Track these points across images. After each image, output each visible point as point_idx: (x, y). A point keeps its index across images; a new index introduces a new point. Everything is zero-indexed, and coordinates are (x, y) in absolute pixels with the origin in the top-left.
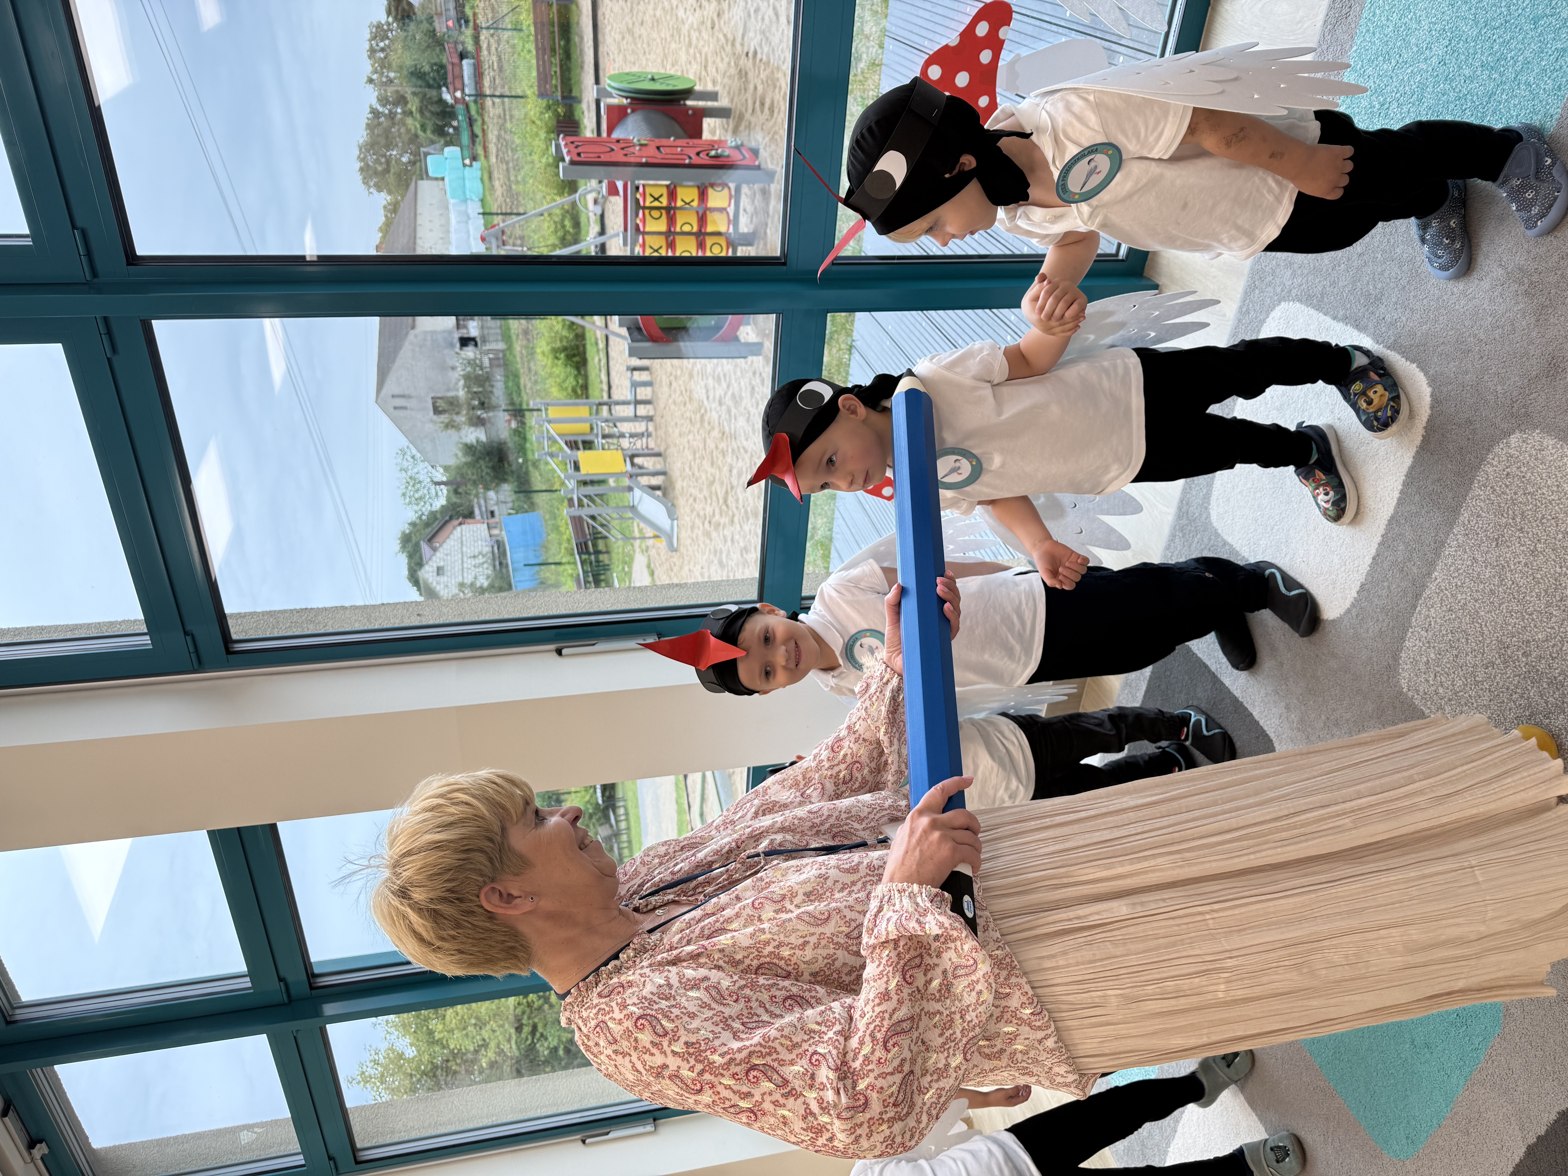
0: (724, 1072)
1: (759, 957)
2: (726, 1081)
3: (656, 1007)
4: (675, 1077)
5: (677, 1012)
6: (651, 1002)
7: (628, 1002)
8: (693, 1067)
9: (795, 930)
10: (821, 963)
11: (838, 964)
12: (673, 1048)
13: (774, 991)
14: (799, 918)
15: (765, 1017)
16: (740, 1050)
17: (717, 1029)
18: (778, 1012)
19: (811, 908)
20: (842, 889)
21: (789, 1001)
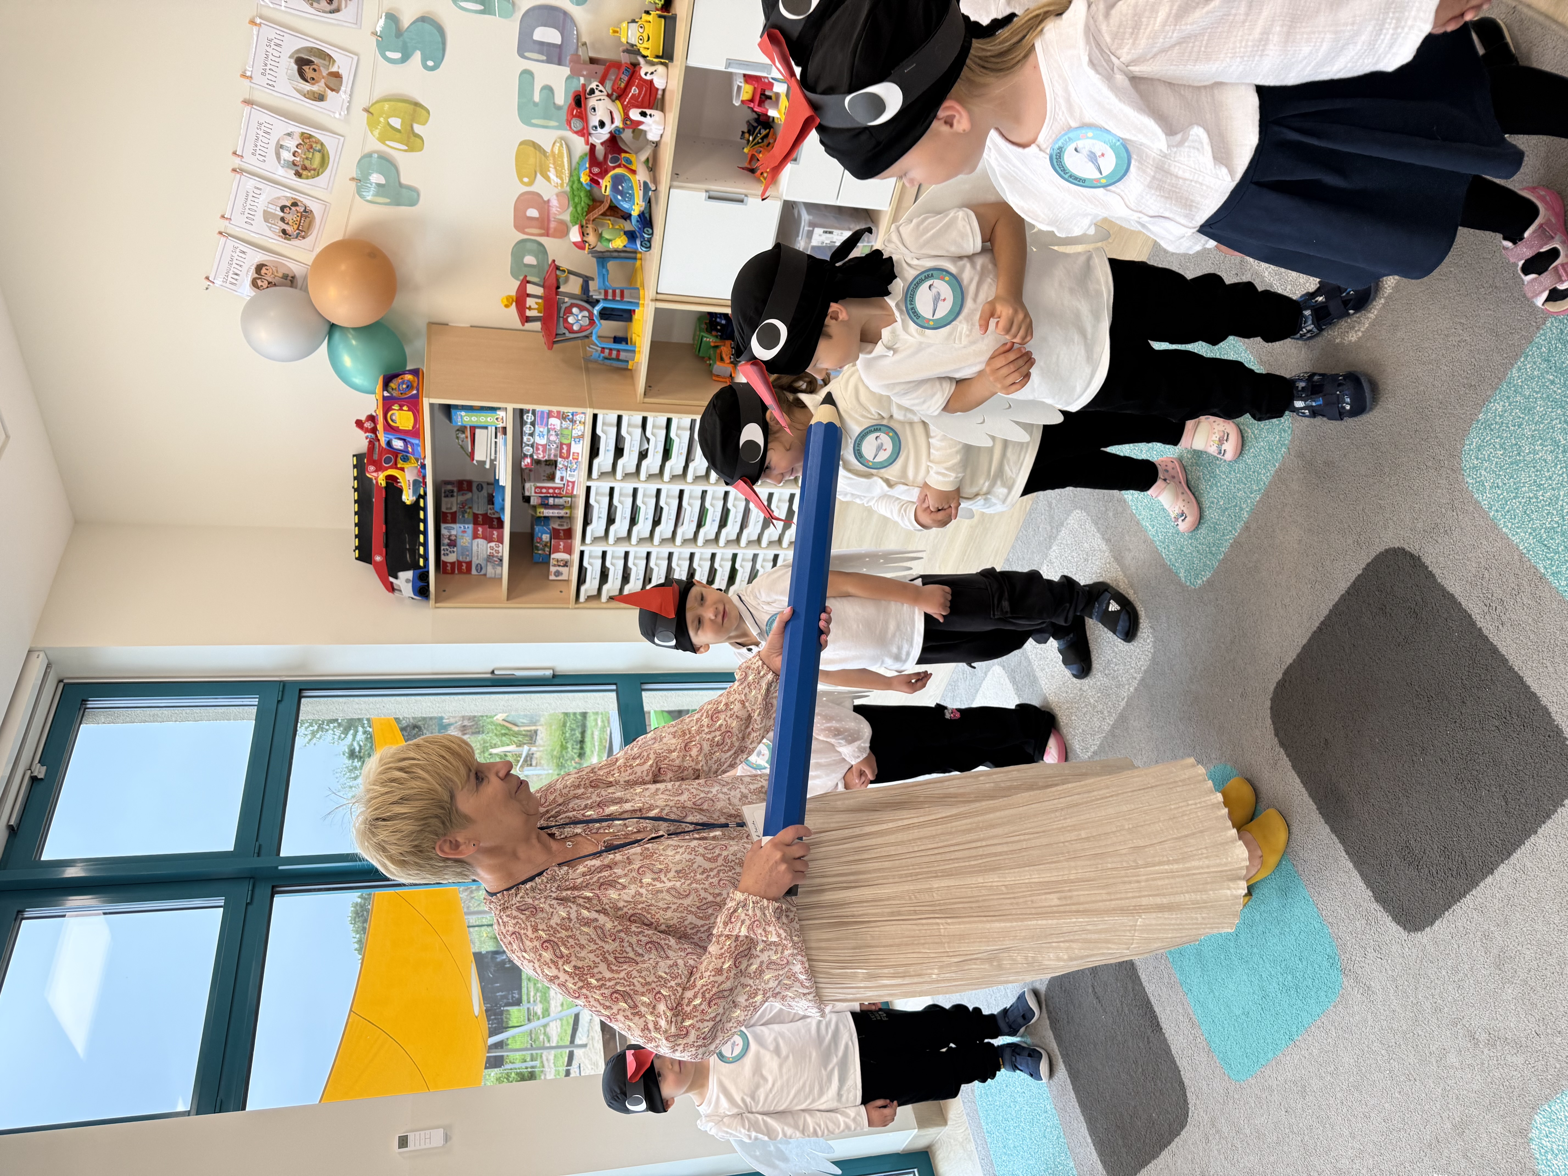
0: (597, 991)
1: (634, 909)
3: (558, 935)
4: (562, 985)
5: (571, 942)
6: (556, 930)
7: (539, 927)
8: (576, 982)
12: (565, 966)
13: (641, 937)
14: (668, 891)
15: (631, 955)
16: (610, 980)
17: (597, 960)
18: (640, 951)
19: (678, 884)
20: (703, 873)
21: (650, 945)
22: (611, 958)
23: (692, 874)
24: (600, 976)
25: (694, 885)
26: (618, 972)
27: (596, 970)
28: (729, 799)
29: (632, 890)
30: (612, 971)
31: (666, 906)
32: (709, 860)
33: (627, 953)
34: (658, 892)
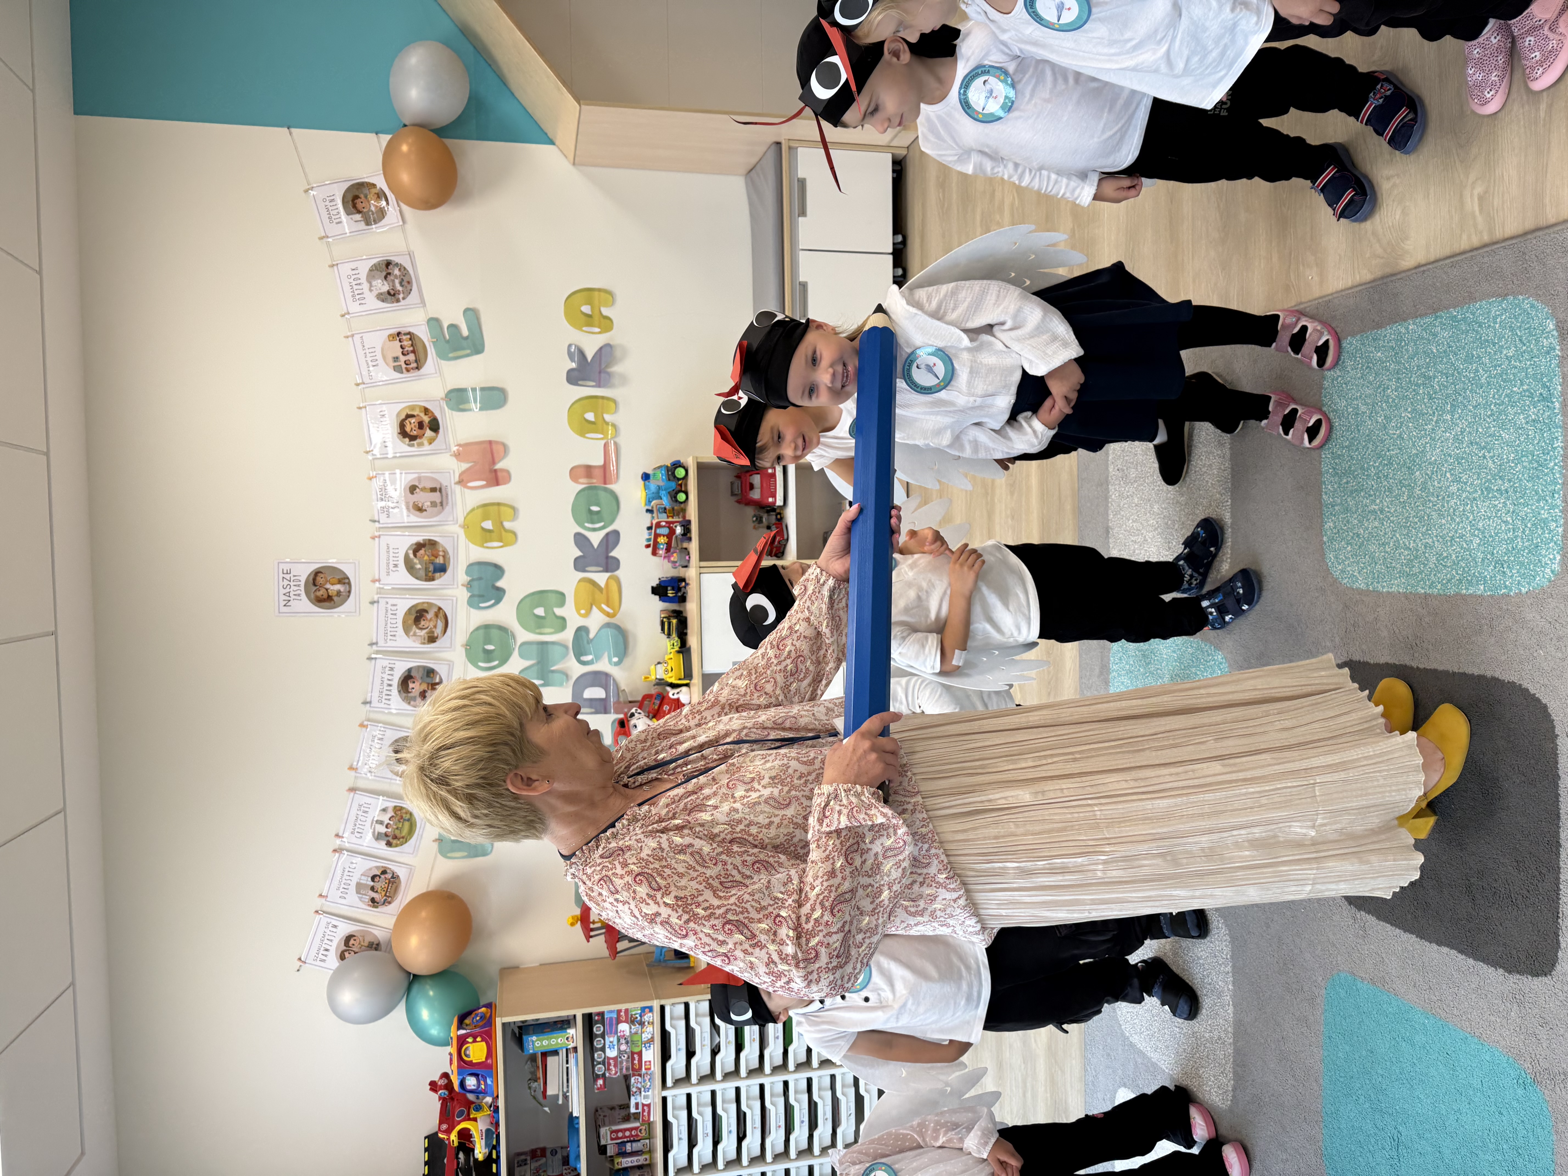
0: (706, 923)
1: (732, 833)
2: (706, 931)
3: (651, 866)
4: (665, 923)
5: (668, 871)
6: (648, 862)
7: (629, 862)
8: (680, 916)
9: (762, 812)
10: (782, 839)
11: (795, 840)
12: (665, 899)
13: (745, 857)
14: (766, 802)
15: (738, 877)
16: (719, 907)
17: (701, 887)
18: (748, 873)
19: (776, 792)
20: (800, 778)
21: (757, 865)
22: (716, 883)
23: (789, 779)
24: (707, 905)
25: (793, 793)
26: (726, 898)
27: (701, 899)
28: (813, 714)
29: (725, 807)
30: (720, 898)
31: (767, 821)
32: (805, 763)
33: (733, 876)
34: (755, 804)
